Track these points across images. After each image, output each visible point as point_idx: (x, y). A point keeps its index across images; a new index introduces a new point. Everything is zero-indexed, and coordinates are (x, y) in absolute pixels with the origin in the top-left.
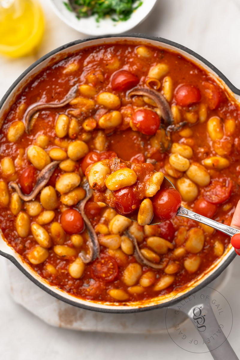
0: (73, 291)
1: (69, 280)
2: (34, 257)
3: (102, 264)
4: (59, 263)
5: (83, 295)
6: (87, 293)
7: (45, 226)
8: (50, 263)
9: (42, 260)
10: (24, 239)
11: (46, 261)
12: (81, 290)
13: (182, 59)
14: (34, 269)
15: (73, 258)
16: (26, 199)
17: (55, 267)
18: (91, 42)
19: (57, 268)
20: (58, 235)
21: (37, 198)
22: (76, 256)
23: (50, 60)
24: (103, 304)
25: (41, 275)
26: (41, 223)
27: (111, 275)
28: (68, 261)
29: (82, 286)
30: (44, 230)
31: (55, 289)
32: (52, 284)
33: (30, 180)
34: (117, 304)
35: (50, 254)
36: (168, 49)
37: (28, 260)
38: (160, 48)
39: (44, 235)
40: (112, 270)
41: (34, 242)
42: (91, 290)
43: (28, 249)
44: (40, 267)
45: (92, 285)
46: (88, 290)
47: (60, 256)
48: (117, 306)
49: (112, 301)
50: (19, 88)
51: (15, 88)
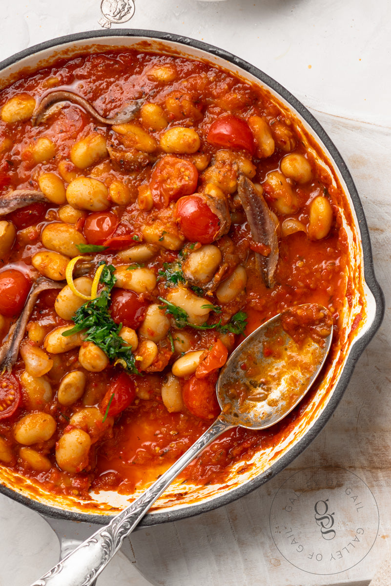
18: (216, 58)
23: (140, 41)
50: (68, 50)
51: (60, 46)
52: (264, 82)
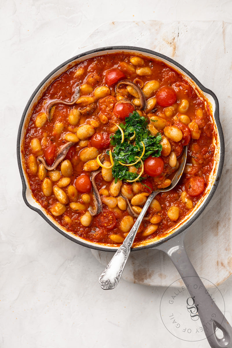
0: (83, 236)
1: (80, 228)
2: (55, 211)
3: (104, 217)
4: (74, 215)
5: (91, 239)
6: (93, 237)
7: (64, 189)
8: (67, 215)
9: (61, 213)
10: (48, 198)
11: (64, 213)
12: (89, 235)
13: (165, 66)
14: (55, 219)
15: (83, 212)
16: (49, 169)
17: (71, 218)
18: (98, 53)
19: (72, 219)
20: (73, 195)
21: (58, 168)
22: (86, 210)
23: (67, 66)
24: (105, 245)
25: (61, 224)
26: (60, 187)
27: (111, 224)
28: (80, 214)
29: (90, 232)
30: (63, 191)
31: (70, 234)
32: (68, 230)
33: (52, 155)
34: (116, 245)
35: (67, 208)
36: (154, 59)
37: (51, 213)
38: (149, 58)
39: (62, 195)
40: (111, 221)
41: (56, 200)
42: (96, 235)
43: (51, 205)
44: (59, 218)
45: (97, 232)
46: (94, 235)
47: (74, 210)
48: (115, 247)
49: (112, 243)
50: (45, 87)
51: (42, 87)
52: (120, 49)
